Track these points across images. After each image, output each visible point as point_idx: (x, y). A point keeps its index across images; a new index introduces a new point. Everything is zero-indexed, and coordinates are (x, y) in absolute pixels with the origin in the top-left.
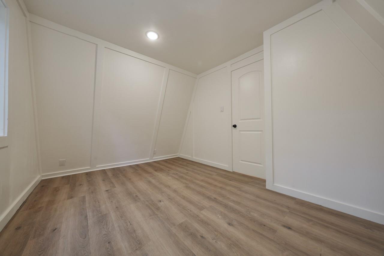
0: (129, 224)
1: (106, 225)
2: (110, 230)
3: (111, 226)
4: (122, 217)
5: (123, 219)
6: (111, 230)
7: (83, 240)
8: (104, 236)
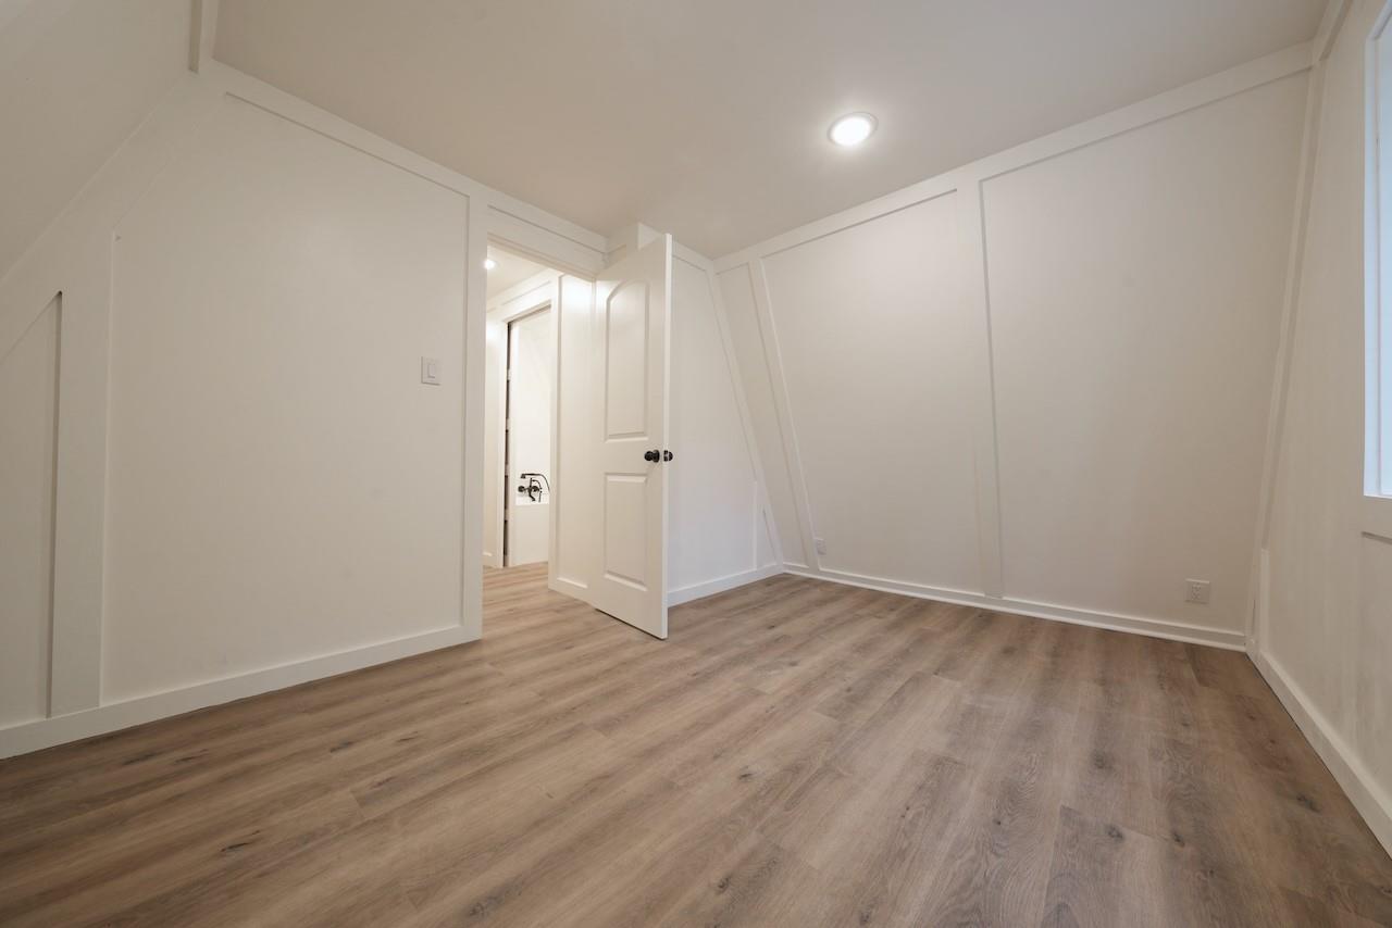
0: (910, 815)
1: (969, 881)
2: (973, 849)
3: (960, 858)
4: (902, 854)
5: (905, 844)
6: (969, 848)
7: (1070, 904)
8: (1001, 852)
